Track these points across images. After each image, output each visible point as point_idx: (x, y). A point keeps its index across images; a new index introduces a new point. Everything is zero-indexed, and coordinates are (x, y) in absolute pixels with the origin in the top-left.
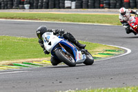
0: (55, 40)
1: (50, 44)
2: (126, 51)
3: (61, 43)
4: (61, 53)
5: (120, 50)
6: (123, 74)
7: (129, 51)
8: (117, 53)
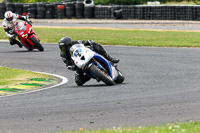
0: (89, 54)
1: (83, 58)
2: (61, 80)
3: (95, 57)
4: (97, 68)
5: (51, 79)
6: (57, 113)
7: (65, 80)
8: (47, 83)
